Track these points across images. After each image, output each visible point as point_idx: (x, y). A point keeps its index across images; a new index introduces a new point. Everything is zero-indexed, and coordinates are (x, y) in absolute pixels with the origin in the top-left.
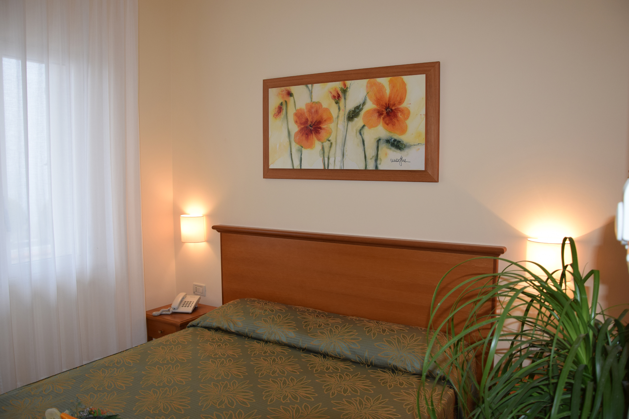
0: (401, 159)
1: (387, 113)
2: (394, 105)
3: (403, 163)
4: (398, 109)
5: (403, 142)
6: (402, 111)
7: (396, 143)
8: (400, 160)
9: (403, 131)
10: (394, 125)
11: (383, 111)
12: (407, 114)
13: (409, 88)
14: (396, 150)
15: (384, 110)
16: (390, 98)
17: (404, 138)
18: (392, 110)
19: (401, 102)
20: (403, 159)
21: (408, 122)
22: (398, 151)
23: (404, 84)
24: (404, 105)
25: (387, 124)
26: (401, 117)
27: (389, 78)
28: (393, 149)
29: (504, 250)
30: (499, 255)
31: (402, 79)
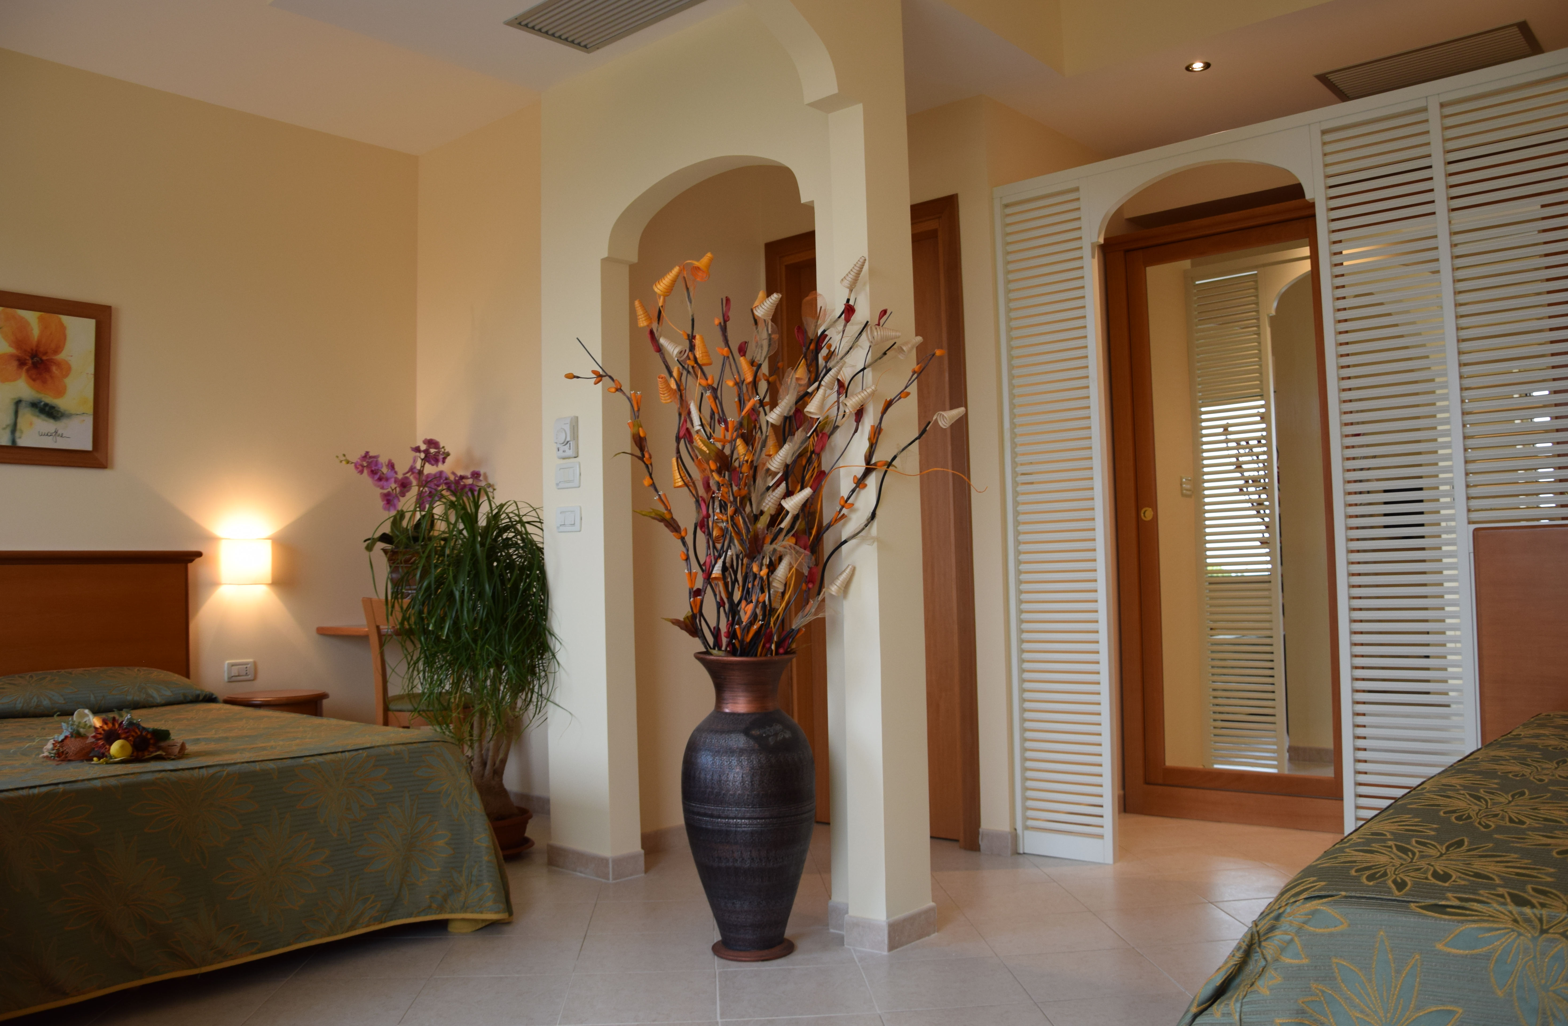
0: (56, 432)
1: (33, 363)
2: (45, 353)
3: (59, 439)
4: (52, 362)
5: (59, 408)
6: (58, 364)
7: (47, 409)
8: (54, 434)
9: (61, 392)
10: (44, 382)
11: (26, 359)
12: (66, 369)
13: (70, 333)
14: (47, 419)
15: (28, 358)
16: (39, 342)
17: (61, 403)
18: (42, 360)
19: (58, 350)
20: (60, 432)
21: (68, 381)
22: (52, 421)
23: (62, 328)
24: (62, 356)
25: (34, 380)
26: (56, 372)
27: (38, 314)
28: (43, 416)
29: (199, 554)
30: (192, 561)
31: (60, 319)
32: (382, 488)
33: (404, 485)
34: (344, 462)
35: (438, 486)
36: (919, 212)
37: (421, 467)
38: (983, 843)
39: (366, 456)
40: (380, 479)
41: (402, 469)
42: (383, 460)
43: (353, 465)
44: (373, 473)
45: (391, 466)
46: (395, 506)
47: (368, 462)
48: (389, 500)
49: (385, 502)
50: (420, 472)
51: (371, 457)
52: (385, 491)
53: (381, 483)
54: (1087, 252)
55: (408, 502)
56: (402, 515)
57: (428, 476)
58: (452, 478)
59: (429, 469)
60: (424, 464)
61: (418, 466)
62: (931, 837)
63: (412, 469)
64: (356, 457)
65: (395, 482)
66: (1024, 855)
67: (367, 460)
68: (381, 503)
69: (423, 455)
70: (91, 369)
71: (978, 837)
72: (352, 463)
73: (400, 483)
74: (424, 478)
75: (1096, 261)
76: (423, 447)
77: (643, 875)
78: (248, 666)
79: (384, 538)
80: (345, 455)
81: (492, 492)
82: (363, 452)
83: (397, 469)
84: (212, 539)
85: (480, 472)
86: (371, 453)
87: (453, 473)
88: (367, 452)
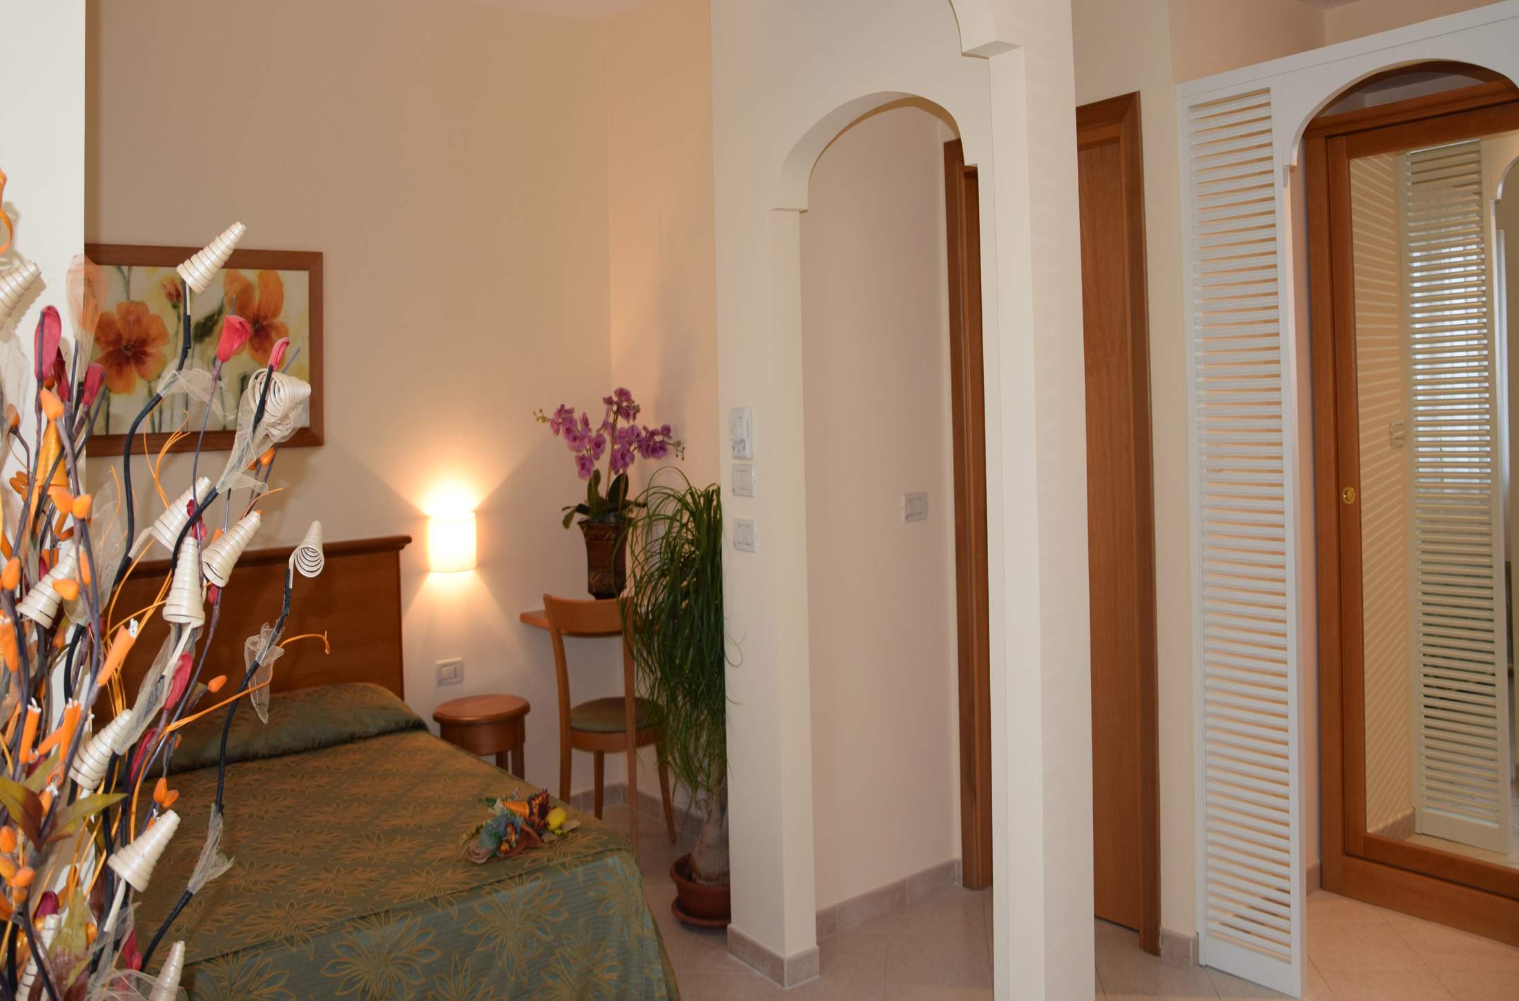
1: (256, 331)
2: (266, 318)
4: (270, 326)
6: (277, 328)
10: (266, 351)
11: (249, 328)
12: (284, 334)
13: (286, 289)
15: (251, 326)
16: (259, 305)
18: (262, 326)
19: (276, 313)
23: (279, 285)
24: (280, 318)
25: (257, 350)
26: (277, 337)
27: (259, 272)
29: (408, 540)
30: (402, 548)
31: (277, 275)
32: (578, 450)
33: (598, 444)
34: (540, 420)
35: (630, 444)
37: (614, 421)
39: (562, 411)
40: (575, 439)
41: (595, 425)
42: (577, 416)
43: (550, 422)
44: (568, 431)
45: (586, 422)
46: (589, 471)
47: (563, 418)
48: (584, 464)
49: (580, 467)
50: (614, 426)
51: (566, 411)
52: (581, 454)
53: (577, 443)
55: (602, 464)
56: (597, 477)
57: (622, 430)
58: (643, 434)
59: (622, 423)
60: (617, 418)
61: (611, 420)
63: (605, 424)
64: (550, 413)
65: (590, 441)
67: (563, 416)
68: (575, 468)
69: (615, 408)
70: (306, 332)
72: (549, 420)
73: (594, 443)
74: (617, 433)
76: (615, 399)
78: (457, 666)
79: (581, 509)
80: (541, 411)
81: (682, 452)
82: (559, 407)
83: (591, 426)
84: (419, 519)
85: (669, 426)
86: (567, 407)
87: (645, 428)
88: (563, 406)
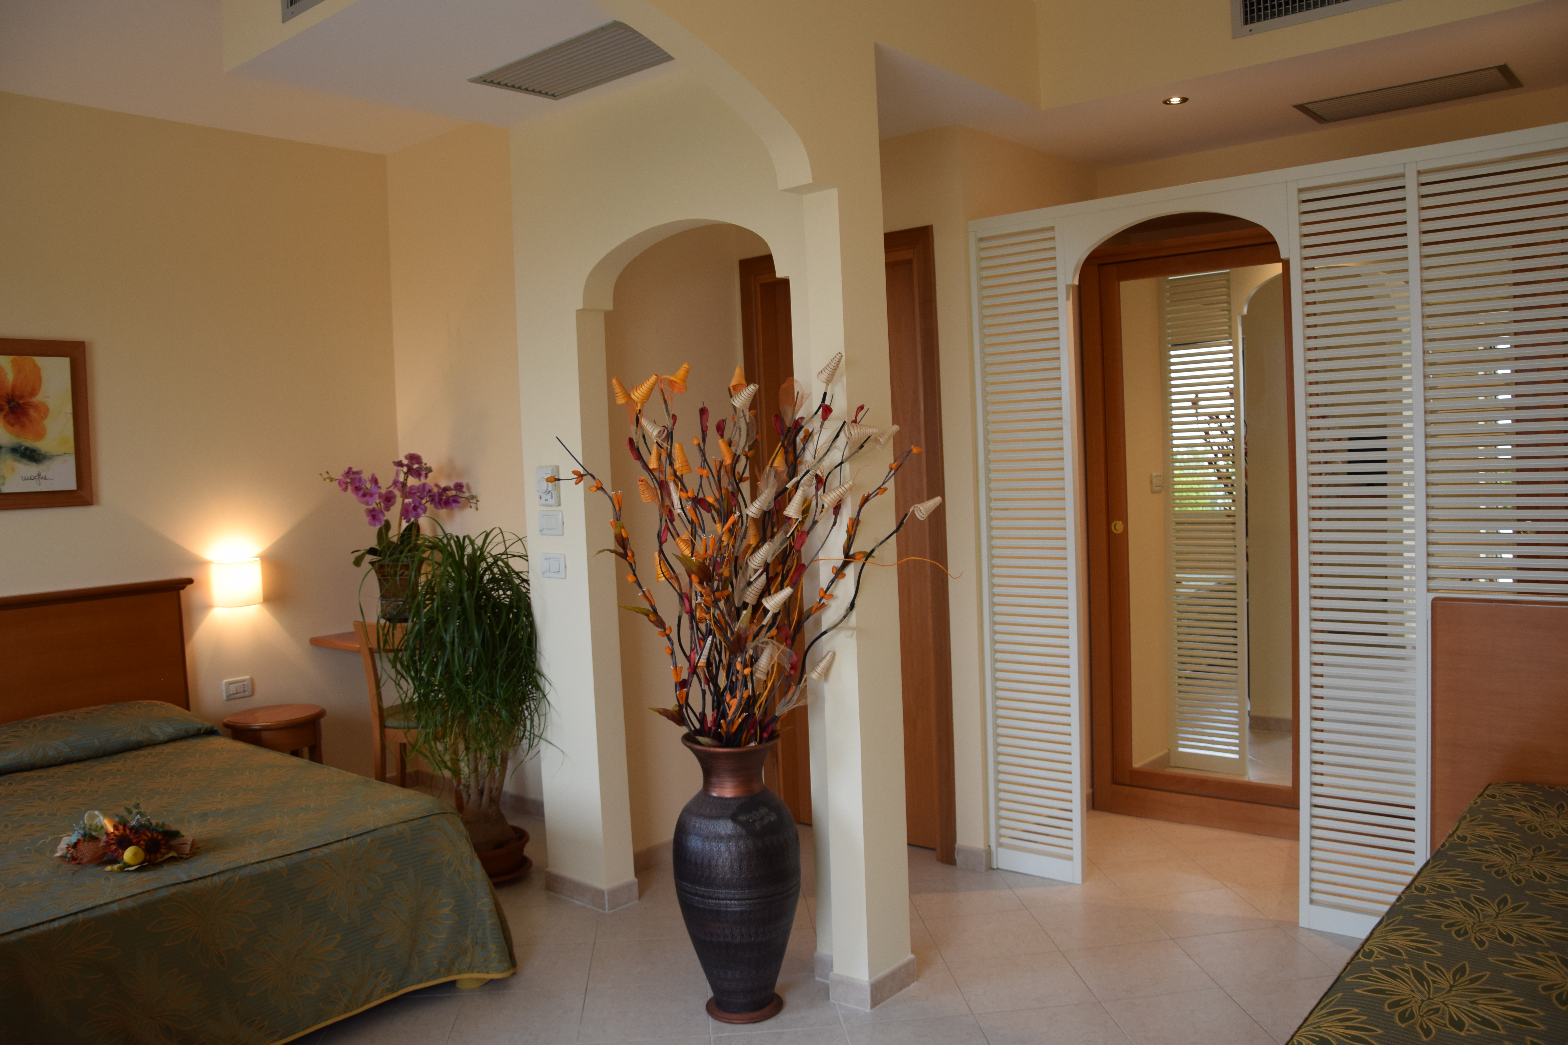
0: (39, 475)
1: (10, 408)
2: (22, 397)
3: (42, 481)
4: (29, 405)
5: (40, 451)
6: (35, 407)
7: (28, 452)
8: (37, 477)
9: (40, 435)
10: (23, 426)
11: (2, 405)
12: (44, 411)
13: (44, 374)
14: (28, 463)
15: (4, 404)
16: (14, 386)
17: (42, 446)
18: (18, 404)
19: (34, 392)
20: (43, 475)
21: (47, 423)
22: (34, 464)
23: (37, 370)
24: (39, 398)
25: (12, 425)
26: (34, 415)
27: (11, 358)
28: (24, 461)
29: (190, 581)
30: (183, 588)
31: (33, 361)
32: (367, 504)
33: (389, 499)
34: (328, 480)
35: (422, 498)
36: (893, 240)
37: (405, 480)
38: (959, 858)
39: (349, 472)
40: (364, 495)
41: (385, 484)
42: (366, 476)
43: (337, 481)
44: (357, 489)
45: (375, 481)
46: (380, 521)
47: (351, 478)
48: (373, 515)
49: (370, 518)
50: (404, 484)
51: (354, 473)
52: (371, 507)
53: (366, 498)
54: (1062, 293)
55: (393, 515)
56: (387, 526)
57: (412, 487)
58: (435, 490)
59: (412, 481)
60: (407, 477)
61: (401, 478)
62: (909, 844)
63: (395, 483)
64: (338, 474)
65: (380, 497)
66: (998, 871)
67: (351, 476)
68: (366, 519)
69: (405, 469)
70: (69, 409)
71: (954, 852)
72: (336, 480)
73: (384, 498)
74: (408, 490)
75: (1070, 302)
76: (405, 462)
77: (637, 901)
78: (245, 683)
79: (372, 551)
80: (328, 473)
81: (476, 504)
82: (346, 469)
83: (380, 484)
84: (202, 564)
85: (462, 483)
86: (354, 470)
87: (437, 486)
88: (350, 469)
